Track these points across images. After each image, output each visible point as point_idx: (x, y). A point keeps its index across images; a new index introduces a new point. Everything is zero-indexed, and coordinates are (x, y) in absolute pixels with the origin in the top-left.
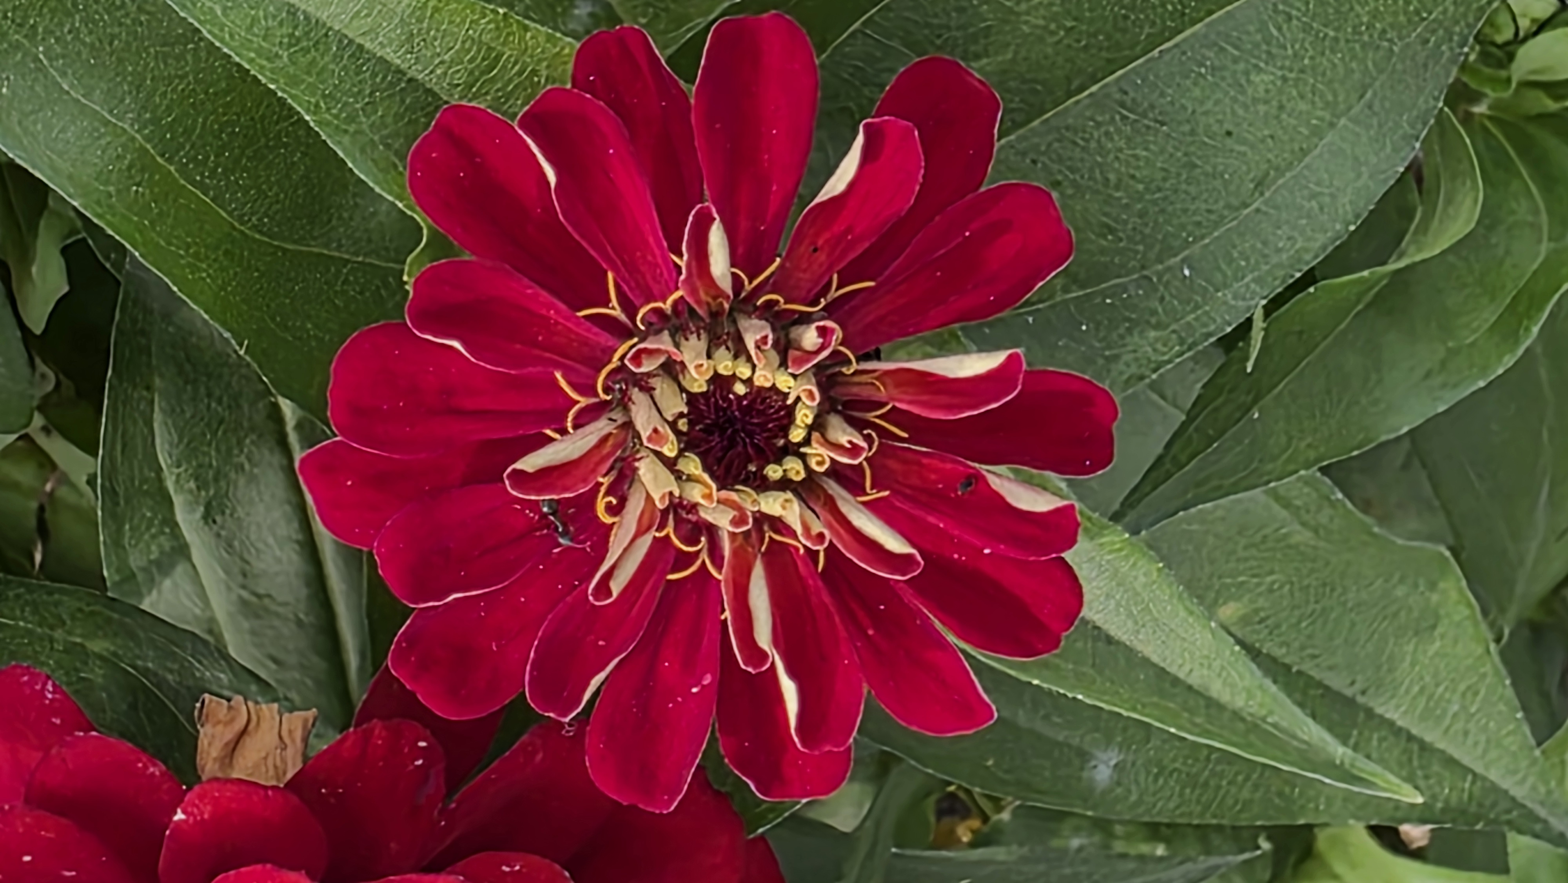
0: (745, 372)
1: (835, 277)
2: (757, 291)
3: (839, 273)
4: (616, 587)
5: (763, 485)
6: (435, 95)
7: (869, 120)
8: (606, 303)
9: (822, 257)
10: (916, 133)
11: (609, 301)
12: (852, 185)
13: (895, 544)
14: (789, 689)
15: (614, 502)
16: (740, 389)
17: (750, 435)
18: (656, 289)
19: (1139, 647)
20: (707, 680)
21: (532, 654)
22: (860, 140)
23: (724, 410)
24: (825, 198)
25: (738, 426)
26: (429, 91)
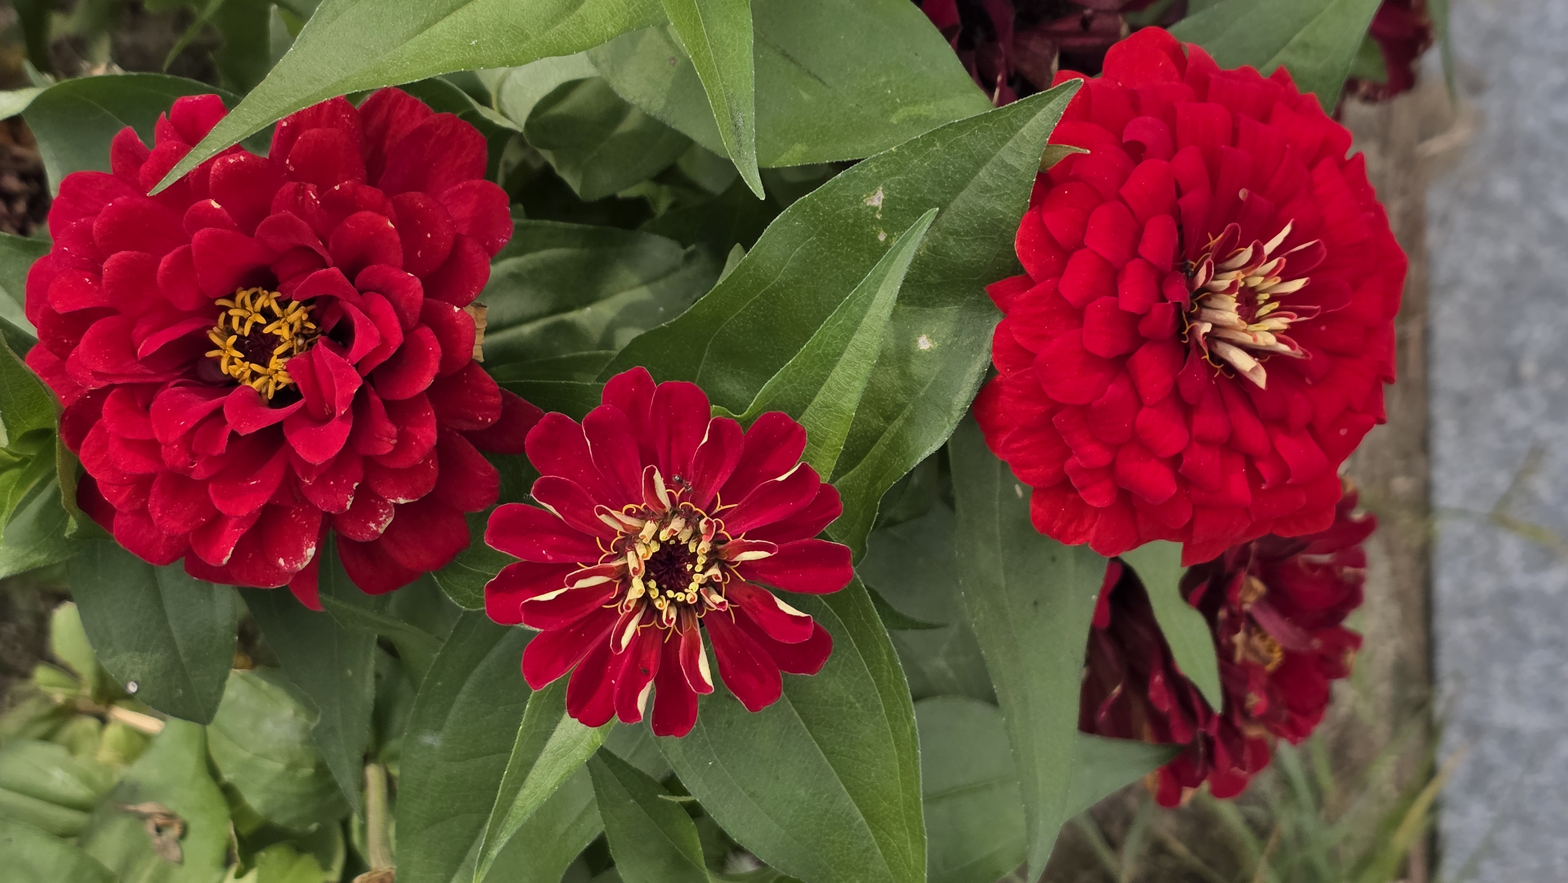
0: (699, 568)
1: (738, 606)
2: (730, 572)
3: (740, 607)
4: (603, 518)
5: (645, 580)
6: (799, 416)
7: (812, 618)
8: (722, 504)
9: (747, 600)
10: (807, 640)
11: (723, 506)
12: (782, 612)
13: (625, 641)
14: (551, 596)
15: (634, 512)
16: (689, 567)
17: (667, 573)
18: (729, 525)
19: (543, 754)
20: (550, 558)
21: (563, 478)
22: (803, 615)
23: (678, 560)
24: (776, 601)
25: (670, 566)
26: (801, 414)
